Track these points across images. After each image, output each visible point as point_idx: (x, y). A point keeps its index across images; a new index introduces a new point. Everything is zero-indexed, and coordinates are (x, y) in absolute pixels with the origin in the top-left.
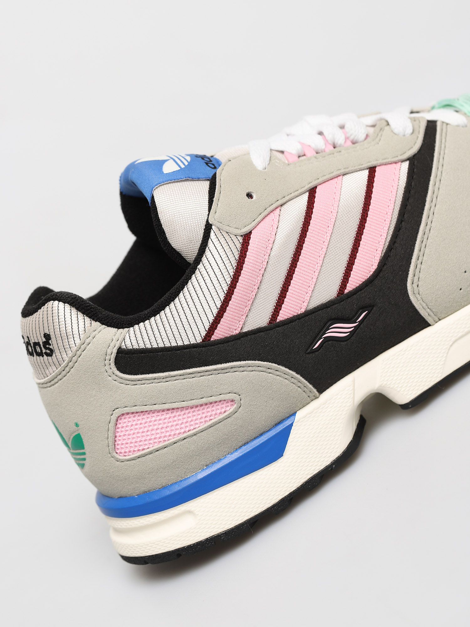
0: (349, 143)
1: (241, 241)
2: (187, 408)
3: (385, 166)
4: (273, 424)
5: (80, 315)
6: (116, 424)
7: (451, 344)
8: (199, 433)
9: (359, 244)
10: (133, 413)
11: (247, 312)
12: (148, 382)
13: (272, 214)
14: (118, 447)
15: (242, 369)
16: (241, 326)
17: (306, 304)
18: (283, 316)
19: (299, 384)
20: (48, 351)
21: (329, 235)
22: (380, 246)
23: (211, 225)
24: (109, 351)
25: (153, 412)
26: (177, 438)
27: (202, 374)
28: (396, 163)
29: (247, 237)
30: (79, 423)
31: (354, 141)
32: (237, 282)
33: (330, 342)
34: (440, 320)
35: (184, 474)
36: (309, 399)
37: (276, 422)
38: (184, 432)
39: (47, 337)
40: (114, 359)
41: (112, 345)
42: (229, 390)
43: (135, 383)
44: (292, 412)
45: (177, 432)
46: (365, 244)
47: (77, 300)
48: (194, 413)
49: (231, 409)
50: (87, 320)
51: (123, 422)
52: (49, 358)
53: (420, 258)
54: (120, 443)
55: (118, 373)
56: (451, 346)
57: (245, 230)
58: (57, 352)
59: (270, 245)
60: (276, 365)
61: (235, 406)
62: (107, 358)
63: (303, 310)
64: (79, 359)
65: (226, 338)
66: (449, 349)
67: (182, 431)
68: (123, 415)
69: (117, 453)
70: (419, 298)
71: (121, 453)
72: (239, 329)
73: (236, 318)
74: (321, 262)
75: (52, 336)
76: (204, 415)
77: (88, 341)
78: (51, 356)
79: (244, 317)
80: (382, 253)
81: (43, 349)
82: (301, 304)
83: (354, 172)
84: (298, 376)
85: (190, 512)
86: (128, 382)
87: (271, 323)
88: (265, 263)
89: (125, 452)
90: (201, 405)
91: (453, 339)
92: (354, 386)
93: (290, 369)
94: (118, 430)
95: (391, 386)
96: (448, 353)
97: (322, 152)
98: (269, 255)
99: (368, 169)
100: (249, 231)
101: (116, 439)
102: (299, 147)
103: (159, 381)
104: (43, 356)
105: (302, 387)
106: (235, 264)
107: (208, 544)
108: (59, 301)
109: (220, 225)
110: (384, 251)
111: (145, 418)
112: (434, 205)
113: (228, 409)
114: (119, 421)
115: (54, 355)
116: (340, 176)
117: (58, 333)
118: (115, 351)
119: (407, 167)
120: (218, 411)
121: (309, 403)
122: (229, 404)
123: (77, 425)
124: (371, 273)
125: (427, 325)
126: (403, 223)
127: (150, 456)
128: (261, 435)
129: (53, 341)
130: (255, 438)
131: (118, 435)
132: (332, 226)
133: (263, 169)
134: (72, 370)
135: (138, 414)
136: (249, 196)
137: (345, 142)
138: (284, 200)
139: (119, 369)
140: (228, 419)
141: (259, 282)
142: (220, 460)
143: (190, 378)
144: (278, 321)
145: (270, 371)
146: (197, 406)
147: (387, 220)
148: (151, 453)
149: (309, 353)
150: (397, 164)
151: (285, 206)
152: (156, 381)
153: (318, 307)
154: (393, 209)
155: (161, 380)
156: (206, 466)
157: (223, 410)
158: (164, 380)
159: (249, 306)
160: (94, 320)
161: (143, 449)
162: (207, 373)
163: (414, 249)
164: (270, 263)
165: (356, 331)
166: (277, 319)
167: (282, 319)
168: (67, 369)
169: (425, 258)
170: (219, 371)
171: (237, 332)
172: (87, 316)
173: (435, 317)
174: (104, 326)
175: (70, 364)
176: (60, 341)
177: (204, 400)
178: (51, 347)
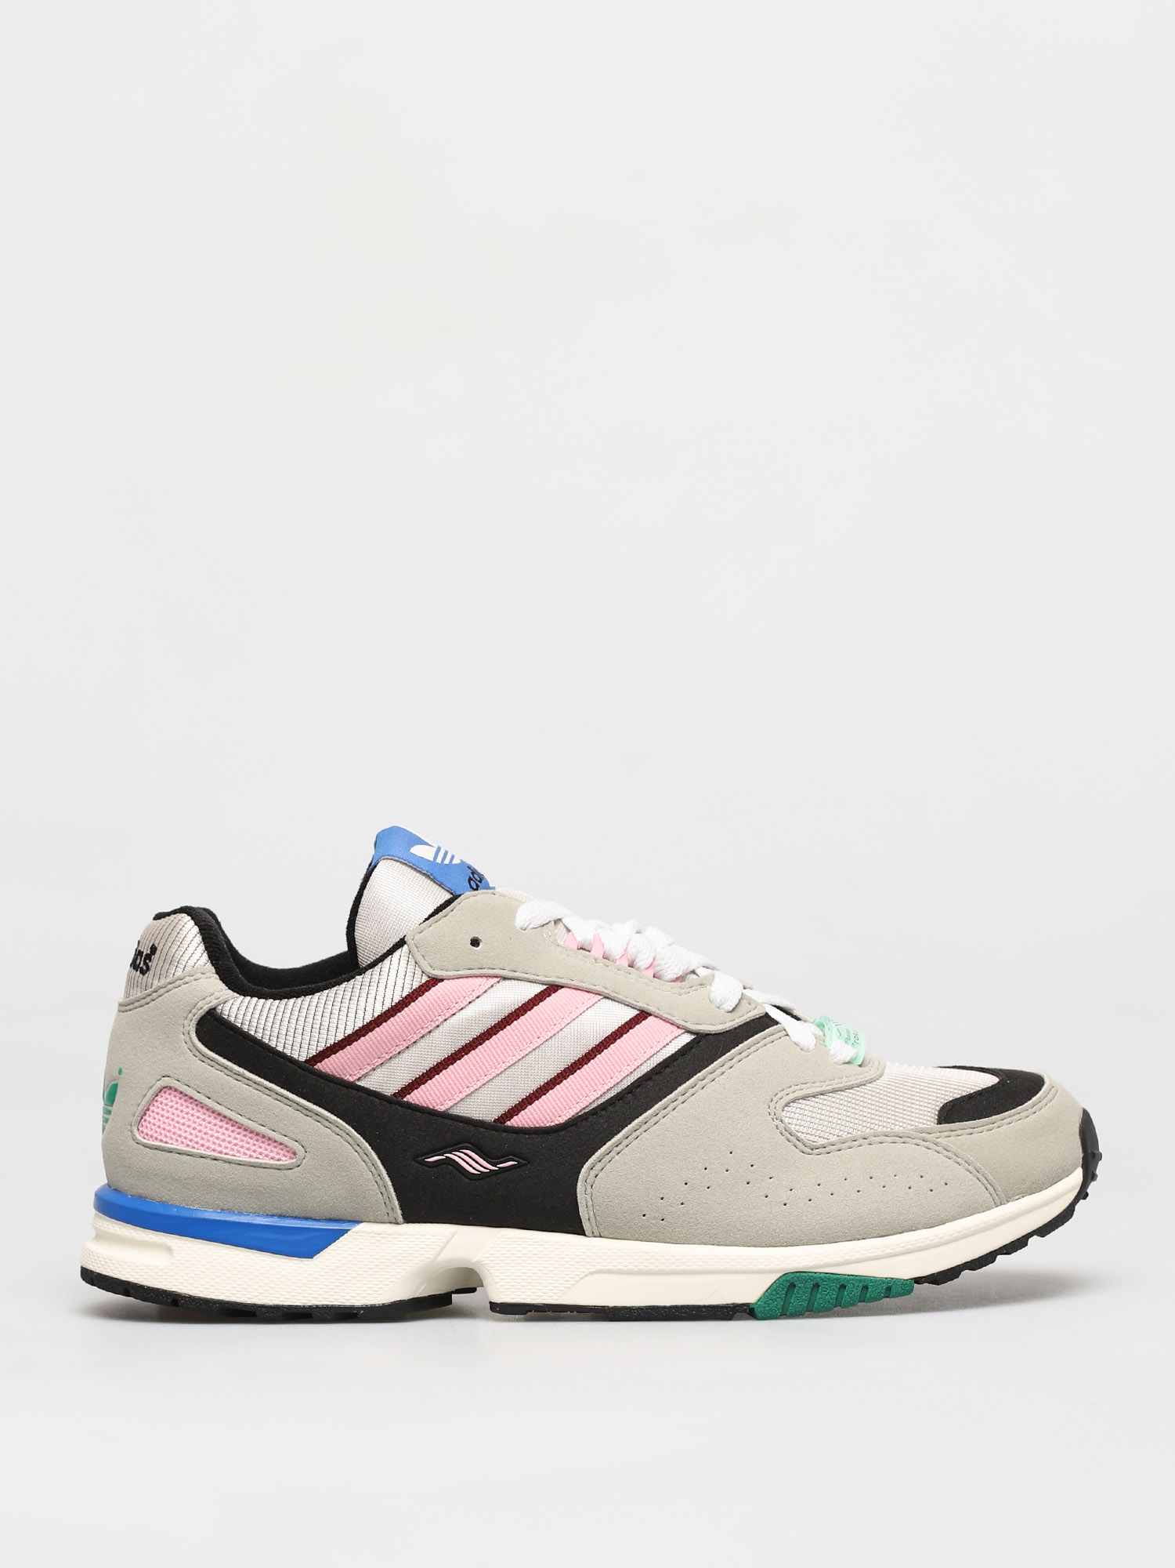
0: (650, 973)
1: (423, 981)
2: (240, 1126)
3: (663, 1022)
4: (327, 1215)
5: (202, 947)
6: (157, 1095)
7: (592, 1270)
8: (235, 1164)
9: (561, 1081)
10: (181, 1093)
11: (377, 1064)
12: (218, 1067)
13: (485, 979)
14: (144, 1123)
15: (327, 1124)
16: (359, 1076)
17: (450, 1104)
18: (414, 1098)
19: (383, 1190)
20: (145, 968)
21: (532, 1047)
22: (584, 1102)
23: (405, 943)
24: (200, 1004)
25: (203, 1106)
26: (208, 1153)
27: (279, 1098)
28: (678, 1027)
29: (434, 981)
30: (123, 1070)
31: (658, 975)
32: (386, 1021)
33: (450, 1167)
34: (601, 1237)
35: (192, 1202)
36: (386, 1217)
37: (332, 1217)
38: (220, 1152)
39: (154, 949)
40: (199, 1017)
41: (208, 999)
42: (298, 1137)
43: (204, 1059)
44: (357, 1219)
45: (213, 1146)
46: (567, 1085)
47: (211, 930)
48: (244, 1138)
49: (286, 1161)
50: (205, 956)
51: (166, 1098)
52: (141, 976)
53: (620, 1147)
54: (148, 1119)
55: (194, 1035)
56: (591, 1273)
57: (438, 973)
58: (151, 972)
59: (454, 1009)
60: (370, 1148)
61: (294, 1161)
62: (193, 1011)
63: (441, 1108)
64: (166, 995)
65: (334, 1076)
66: (586, 1276)
67: (219, 1149)
68: (171, 1088)
69: (138, 1130)
70: (589, 1191)
71: (142, 1132)
72: (355, 1078)
73: (358, 1061)
74: (501, 1070)
75: (158, 952)
76: (254, 1148)
77: (187, 979)
78: (144, 974)
79: (369, 1068)
80: (581, 1111)
81: (142, 962)
82: (445, 1101)
83: (621, 1003)
84: (387, 1179)
85: (169, 1249)
86: (197, 1054)
87: (396, 1097)
88: (434, 1025)
89: (147, 1134)
90: (257, 1134)
91: (599, 1267)
92: (449, 1241)
93: (383, 1164)
94: (155, 1103)
95: (491, 1271)
96: (582, 1278)
97: (613, 961)
98: (446, 1020)
99: (639, 1010)
100: (441, 978)
101: (147, 1112)
102: (590, 937)
103: (229, 1073)
104: (137, 971)
105: (385, 1195)
106: (397, 999)
107: (163, 1298)
108: (192, 919)
109: (414, 949)
110: (586, 1110)
111: (190, 1109)
112: (682, 1101)
113: (284, 1158)
114: (162, 1094)
115: (147, 975)
116: (600, 995)
117: (165, 951)
118: (206, 1008)
119: (688, 1041)
120: (272, 1155)
121: (385, 1223)
122: (289, 1155)
123: (120, 1072)
124: (552, 1124)
125: (579, 1231)
126: (630, 1095)
127: (168, 1154)
128: (306, 1219)
129: (155, 958)
130: (296, 1218)
131: (151, 1108)
132: (544, 1040)
133: (521, 929)
134: (153, 1002)
135: (186, 1098)
136: (475, 942)
137: (647, 969)
138: (511, 974)
139: (197, 1032)
140: (277, 1171)
141: (413, 1040)
142: (240, 1213)
143: (264, 1094)
144: (405, 1099)
145: (358, 1148)
146: (251, 1132)
147: (615, 1078)
148: (170, 1151)
149: (417, 1162)
150: (679, 1030)
151: (507, 982)
152: (226, 1071)
153: (462, 1117)
154: (631, 1073)
155: (231, 1074)
156: (222, 1210)
157: (277, 1157)
158: (235, 1076)
159: (384, 1059)
160: (212, 963)
161: (166, 1143)
162: (285, 1101)
163: (620, 1131)
164: (441, 1029)
165: (489, 1176)
166: (405, 1096)
167: (411, 1101)
168: (148, 999)
169: (626, 1150)
170: (300, 1108)
171: (351, 1080)
172: (208, 953)
173: (595, 1228)
174: (217, 976)
175: (154, 994)
176: (161, 962)
177: (263, 1130)
178: (150, 964)
